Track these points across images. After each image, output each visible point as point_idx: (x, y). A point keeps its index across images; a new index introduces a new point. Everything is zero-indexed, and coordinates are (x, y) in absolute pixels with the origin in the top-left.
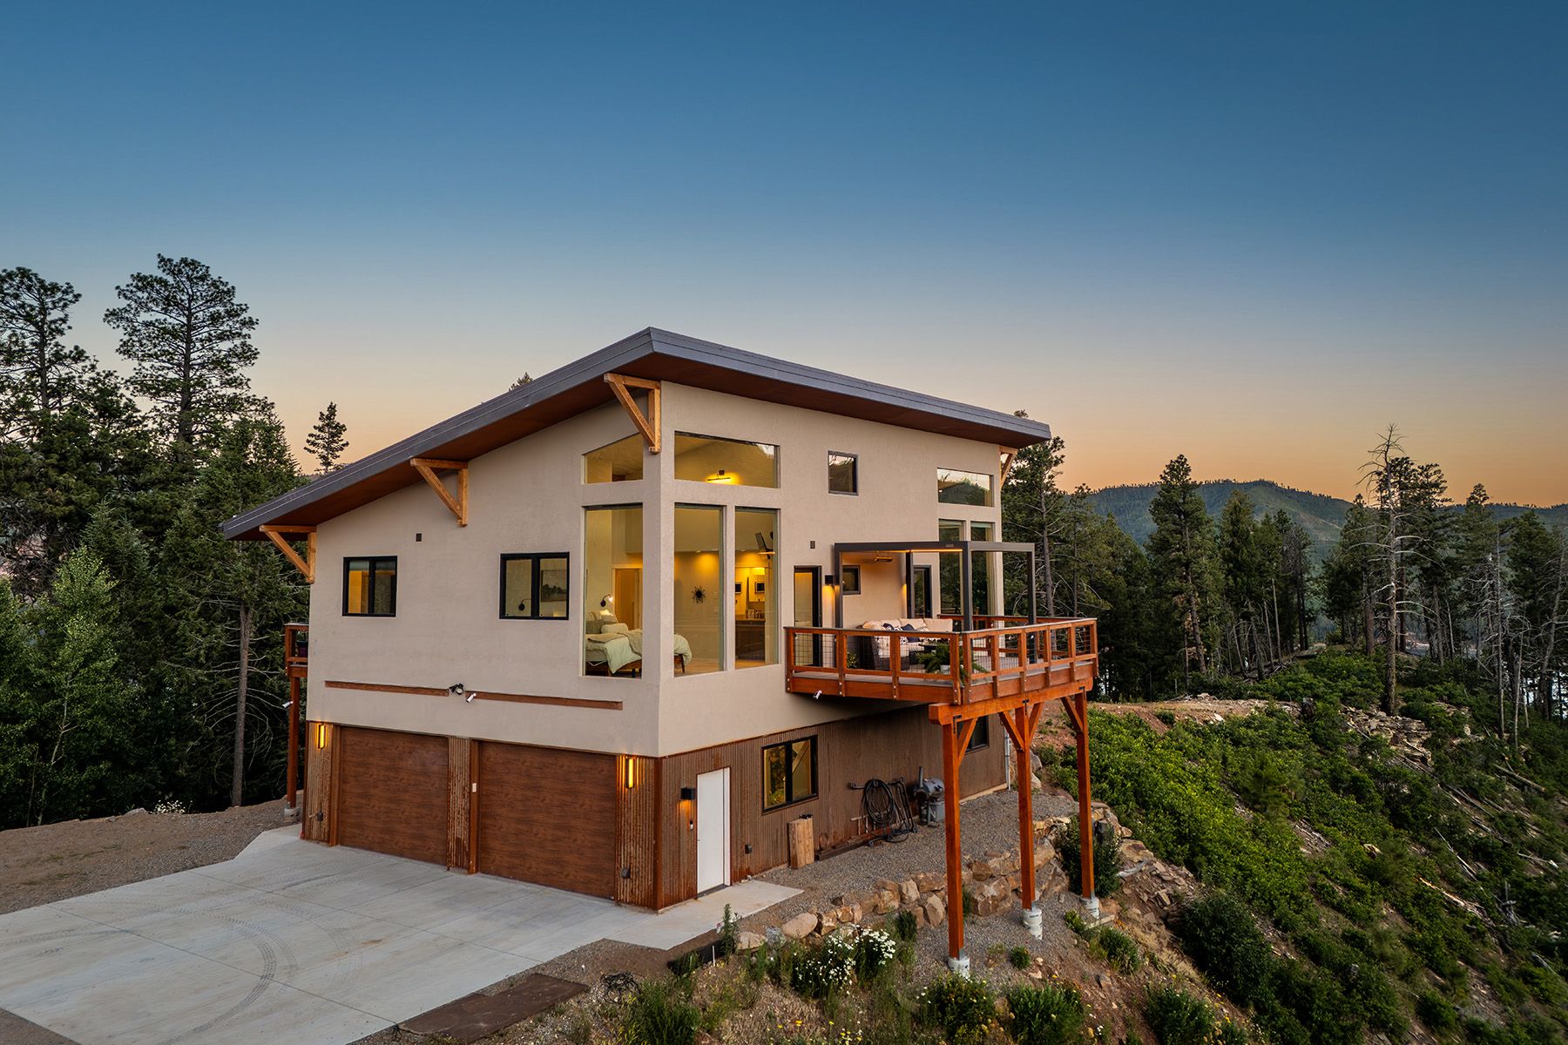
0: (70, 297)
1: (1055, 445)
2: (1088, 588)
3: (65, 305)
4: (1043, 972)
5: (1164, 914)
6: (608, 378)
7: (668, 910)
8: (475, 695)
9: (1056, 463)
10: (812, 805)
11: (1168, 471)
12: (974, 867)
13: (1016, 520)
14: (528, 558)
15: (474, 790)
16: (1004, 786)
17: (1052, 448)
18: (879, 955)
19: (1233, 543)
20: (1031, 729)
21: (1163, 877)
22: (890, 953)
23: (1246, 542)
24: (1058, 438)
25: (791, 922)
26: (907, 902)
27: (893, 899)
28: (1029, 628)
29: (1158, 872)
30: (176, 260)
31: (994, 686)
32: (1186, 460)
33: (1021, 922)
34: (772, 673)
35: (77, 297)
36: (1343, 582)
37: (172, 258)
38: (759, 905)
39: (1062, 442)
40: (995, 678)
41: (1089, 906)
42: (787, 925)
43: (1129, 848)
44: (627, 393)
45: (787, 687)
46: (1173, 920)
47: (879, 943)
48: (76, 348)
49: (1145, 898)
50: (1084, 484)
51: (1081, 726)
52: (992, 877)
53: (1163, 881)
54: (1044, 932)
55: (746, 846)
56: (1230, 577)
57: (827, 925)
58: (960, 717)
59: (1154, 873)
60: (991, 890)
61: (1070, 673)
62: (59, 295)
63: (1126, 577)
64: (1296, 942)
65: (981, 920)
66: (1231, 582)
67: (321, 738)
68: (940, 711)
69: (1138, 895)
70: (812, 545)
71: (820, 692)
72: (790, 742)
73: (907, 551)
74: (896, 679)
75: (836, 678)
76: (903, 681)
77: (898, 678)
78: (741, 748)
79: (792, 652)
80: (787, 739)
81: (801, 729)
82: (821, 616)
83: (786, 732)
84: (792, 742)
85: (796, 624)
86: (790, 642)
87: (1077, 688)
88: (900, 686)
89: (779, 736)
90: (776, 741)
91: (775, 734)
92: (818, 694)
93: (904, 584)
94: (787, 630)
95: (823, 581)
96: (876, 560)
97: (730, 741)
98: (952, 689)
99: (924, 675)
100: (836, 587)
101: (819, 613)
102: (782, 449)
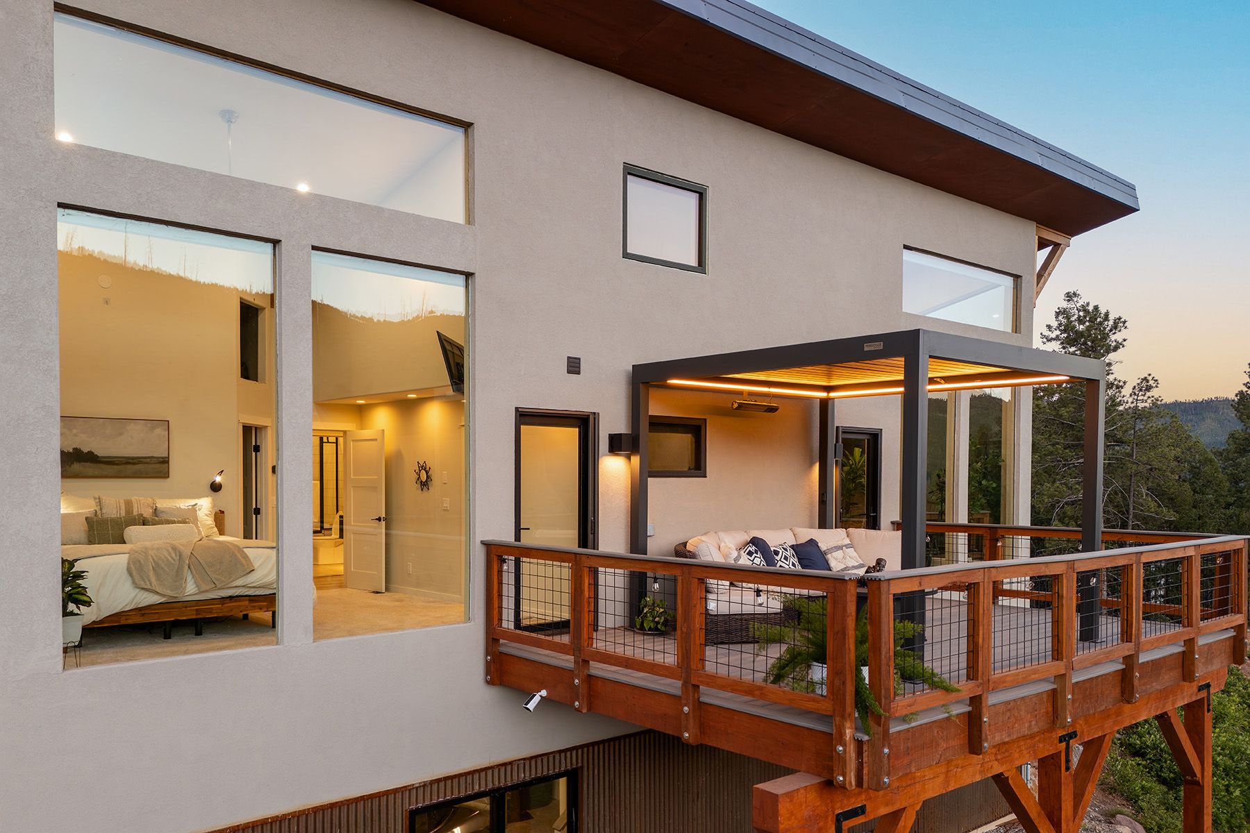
1: (1115, 327)
2: (1147, 494)
9: (1116, 349)
13: (1061, 416)
17: (1111, 331)
20: (1078, 798)
24: (1120, 319)
28: (1084, 559)
31: (973, 721)
39: (1125, 322)
40: (976, 701)
45: (486, 672)
50: (1150, 375)
51: (1197, 770)
58: (861, 811)
61: (1185, 663)
63: (1192, 484)
68: (783, 808)
70: (574, 366)
71: (544, 693)
72: (499, 789)
73: (823, 395)
74: (690, 687)
75: (571, 665)
76: (710, 696)
77: (696, 687)
78: (336, 820)
79: (509, 590)
80: (490, 786)
81: (531, 758)
82: (594, 519)
83: (485, 769)
84: (507, 788)
85: (518, 538)
86: (500, 572)
87: (1195, 689)
88: (700, 706)
89: (469, 778)
90: (456, 792)
91: (452, 778)
92: (537, 699)
93: (815, 463)
94: (487, 545)
95: (604, 444)
96: (736, 405)
97: (296, 809)
98: (831, 739)
99: (760, 688)
100: (636, 460)
101: (591, 518)
102: (477, 131)
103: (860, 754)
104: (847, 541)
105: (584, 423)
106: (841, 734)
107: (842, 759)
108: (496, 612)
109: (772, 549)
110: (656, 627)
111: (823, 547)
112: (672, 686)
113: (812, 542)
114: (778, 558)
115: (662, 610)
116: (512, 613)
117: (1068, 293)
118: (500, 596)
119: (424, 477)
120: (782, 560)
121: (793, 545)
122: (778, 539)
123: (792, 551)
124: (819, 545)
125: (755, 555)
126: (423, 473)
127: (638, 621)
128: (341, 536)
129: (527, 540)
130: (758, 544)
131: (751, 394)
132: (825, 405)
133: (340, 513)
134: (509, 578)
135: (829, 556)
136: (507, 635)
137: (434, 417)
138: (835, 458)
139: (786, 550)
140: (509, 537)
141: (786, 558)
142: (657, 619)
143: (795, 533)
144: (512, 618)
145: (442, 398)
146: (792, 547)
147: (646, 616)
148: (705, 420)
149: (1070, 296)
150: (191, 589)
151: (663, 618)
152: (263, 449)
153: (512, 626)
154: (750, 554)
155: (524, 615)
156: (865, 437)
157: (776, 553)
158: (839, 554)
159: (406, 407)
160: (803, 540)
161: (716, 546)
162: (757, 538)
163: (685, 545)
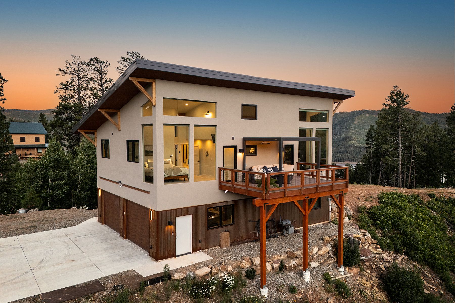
0: (108, 64)
1: (406, 98)
2: (417, 148)
3: (107, 67)
4: (303, 295)
5: (380, 274)
6: (130, 79)
7: (162, 261)
8: (123, 185)
10: (232, 227)
12: (288, 254)
13: (389, 125)
14: (131, 142)
15: (125, 214)
16: (328, 222)
18: (226, 286)
21: (385, 260)
22: (230, 285)
25: (199, 270)
26: (254, 265)
27: (247, 264)
29: (383, 258)
30: (131, 52)
33: (301, 275)
34: (214, 183)
35: (109, 64)
37: (130, 52)
38: (193, 262)
41: (339, 270)
42: (197, 271)
43: (373, 248)
44: (139, 84)
45: (219, 188)
46: (384, 276)
47: (228, 281)
48: (110, 78)
49: (374, 267)
52: (296, 257)
53: (384, 261)
54: (311, 280)
55: (199, 241)
57: (214, 272)
58: (268, 203)
59: (382, 258)
60: (293, 263)
62: (105, 64)
64: (446, 286)
65: (286, 273)
67: (100, 193)
68: (256, 201)
69: (371, 266)
70: (233, 138)
71: (228, 190)
72: (221, 206)
74: (247, 188)
75: (231, 186)
76: (249, 189)
77: (248, 188)
78: (197, 208)
79: (222, 175)
80: (220, 205)
81: (226, 202)
83: (219, 203)
84: (222, 206)
85: (224, 167)
86: (221, 172)
87: (339, 192)
88: (248, 191)
89: (215, 204)
90: (214, 206)
91: (214, 203)
92: (226, 191)
93: (279, 152)
94: (219, 168)
95: (238, 151)
96: (262, 143)
97: (191, 206)
98: (262, 193)
99: (255, 188)
100: (244, 153)
101: (236, 163)
102: (218, 103)
103: (266, 195)
105: (235, 147)
106: (263, 193)
107: (263, 196)
108: (220, 178)
112: (245, 188)
116: (223, 178)
117: (394, 86)
118: (221, 176)
119: (207, 154)
122: (269, 166)
124: (277, 167)
126: (207, 153)
127: (244, 180)
128: (188, 163)
129: (225, 167)
130: (265, 168)
133: (187, 159)
134: (222, 173)
136: (222, 182)
137: (209, 143)
138: (283, 151)
139: (270, 168)
140: (222, 167)
141: (270, 170)
143: (273, 165)
144: (223, 179)
145: (211, 140)
146: (272, 168)
148: (257, 146)
149: (395, 87)
150: (173, 175)
152: (177, 149)
153: (223, 180)
154: (263, 169)
155: (225, 179)
156: (291, 146)
157: (268, 169)
159: (204, 141)
160: (275, 166)
161: (257, 168)
162: (265, 166)
163: (251, 168)
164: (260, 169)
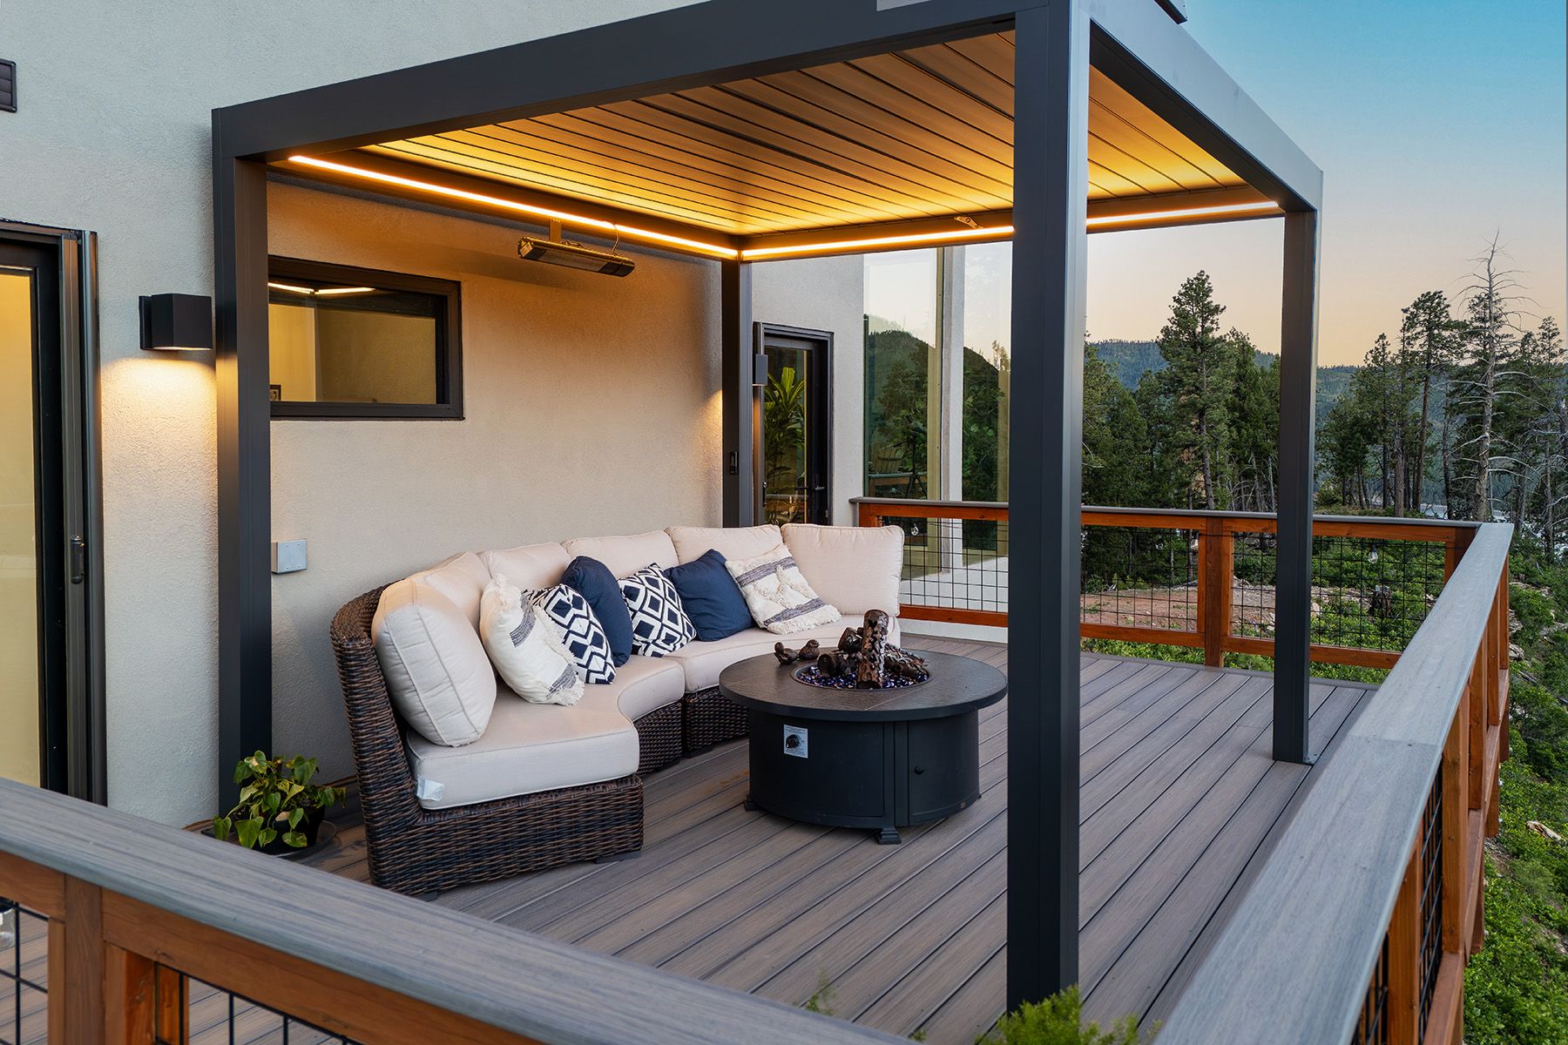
11: (1184, 291)
19: (1239, 388)
23: (1254, 387)
32: (1207, 276)
36: (1358, 434)
56: (1232, 428)
66: (1235, 434)
73: (730, 253)
82: (85, 539)
93: (716, 391)
95: (121, 323)
96: (527, 249)
100: (229, 371)
101: (73, 536)
104: (784, 553)
105: (47, 259)
109: (622, 584)
110: (279, 838)
111: (736, 568)
113: (712, 559)
114: (636, 605)
115: (298, 789)
120: (646, 608)
121: (671, 570)
123: (669, 585)
124: (728, 564)
125: (573, 611)
130: (585, 579)
131: (569, 231)
132: (731, 270)
135: (749, 590)
138: (754, 383)
139: (654, 583)
141: (654, 604)
142: (283, 816)
143: (676, 539)
146: (669, 574)
147: (245, 814)
148: (458, 284)
151: (300, 811)
154: (561, 609)
156: (803, 347)
157: (632, 593)
158: (769, 582)
160: (692, 554)
161: (462, 597)
162: (581, 562)
163: (369, 603)
164: (515, 619)
